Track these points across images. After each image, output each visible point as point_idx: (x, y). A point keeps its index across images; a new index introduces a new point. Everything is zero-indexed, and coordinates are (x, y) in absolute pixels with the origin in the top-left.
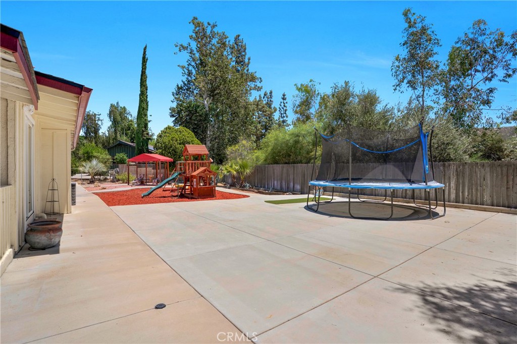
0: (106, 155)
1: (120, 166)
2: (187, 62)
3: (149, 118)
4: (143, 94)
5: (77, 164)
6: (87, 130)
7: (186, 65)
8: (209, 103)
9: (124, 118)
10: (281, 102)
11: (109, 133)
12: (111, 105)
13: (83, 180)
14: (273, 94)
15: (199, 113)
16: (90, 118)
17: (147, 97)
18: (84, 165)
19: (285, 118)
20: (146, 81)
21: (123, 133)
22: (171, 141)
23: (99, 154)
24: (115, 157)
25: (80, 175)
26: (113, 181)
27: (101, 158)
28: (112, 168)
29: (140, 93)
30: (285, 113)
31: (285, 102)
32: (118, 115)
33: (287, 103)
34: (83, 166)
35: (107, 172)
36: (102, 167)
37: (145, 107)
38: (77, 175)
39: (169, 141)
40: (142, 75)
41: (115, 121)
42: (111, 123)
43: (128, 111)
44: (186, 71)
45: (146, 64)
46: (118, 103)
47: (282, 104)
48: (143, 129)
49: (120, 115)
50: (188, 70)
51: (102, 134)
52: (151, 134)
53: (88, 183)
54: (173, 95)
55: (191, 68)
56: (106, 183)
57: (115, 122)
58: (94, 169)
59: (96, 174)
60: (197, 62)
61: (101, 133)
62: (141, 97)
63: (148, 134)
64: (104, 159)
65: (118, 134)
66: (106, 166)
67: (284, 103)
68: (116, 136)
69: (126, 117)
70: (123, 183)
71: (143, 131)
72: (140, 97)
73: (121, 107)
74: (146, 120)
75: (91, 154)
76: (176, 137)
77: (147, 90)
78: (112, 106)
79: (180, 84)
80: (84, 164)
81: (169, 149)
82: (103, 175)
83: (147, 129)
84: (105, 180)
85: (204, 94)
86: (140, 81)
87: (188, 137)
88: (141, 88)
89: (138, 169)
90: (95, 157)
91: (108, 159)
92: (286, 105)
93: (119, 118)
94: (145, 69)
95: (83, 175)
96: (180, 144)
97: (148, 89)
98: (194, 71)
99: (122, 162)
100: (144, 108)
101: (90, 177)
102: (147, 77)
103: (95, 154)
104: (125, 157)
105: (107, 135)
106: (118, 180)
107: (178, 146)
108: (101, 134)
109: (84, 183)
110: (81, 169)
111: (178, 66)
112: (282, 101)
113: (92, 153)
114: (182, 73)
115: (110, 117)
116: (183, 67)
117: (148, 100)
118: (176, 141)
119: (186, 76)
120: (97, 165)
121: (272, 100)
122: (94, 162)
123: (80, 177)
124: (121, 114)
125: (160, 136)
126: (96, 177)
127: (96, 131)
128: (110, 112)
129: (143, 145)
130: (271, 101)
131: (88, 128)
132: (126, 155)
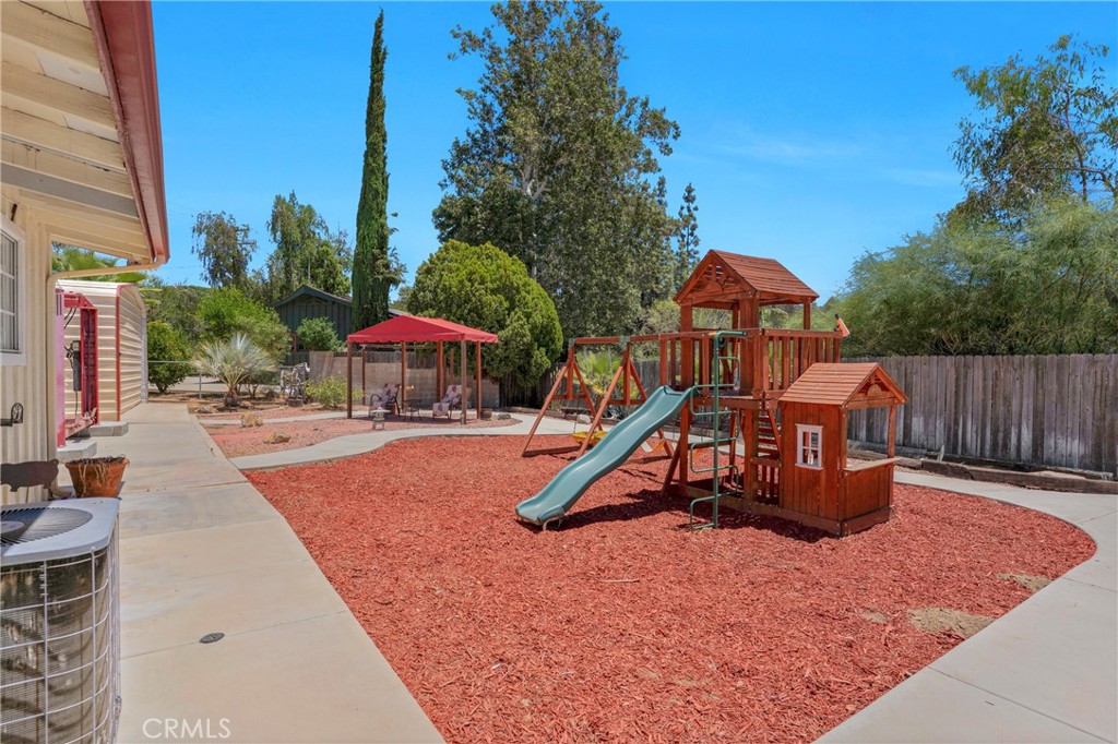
0: (271, 325)
1: (314, 355)
2: (481, 81)
3: (391, 223)
4: (375, 151)
5: (188, 350)
6: (216, 264)
7: (477, 89)
8: (539, 191)
9: (307, 236)
10: (682, 208)
11: (271, 271)
12: (278, 198)
13: (204, 397)
14: (667, 186)
15: (521, 212)
16: (223, 232)
17: (385, 163)
18: (209, 351)
19: (692, 247)
20: (383, 114)
21: (306, 275)
22: (468, 284)
23: (252, 320)
24: (300, 330)
25: (196, 379)
26: (293, 402)
27: (257, 330)
28: (288, 362)
29: (365, 148)
30: (692, 234)
31: (692, 206)
32: (294, 225)
33: (696, 209)
34: (205, 355)
35: (273, 375)
36: (262, 360)
37: (381, 190)
38: (188, 379)
39: (461, 282)
40: (371, 100)
41: (286, 243)
42: (275, 246)
43: (318, 220)
44: (479, 107)
45: (382, 67)
46: (293, 195)
47: (685, 212)
48: (376, 251)
49: (299, 226)
50: (484, 105)
51: (253, 274)
52: (395, 266)
53: (220, 410)
54: (446, 169)
55: (489, 98)
56: (274, 410)
57: (287, 246)
58: (238, 363)
59: (245, 379)
60: (507, 84)
61: (250, 271)
62: (371, 160)
63: (387, 266)
64: (267, 335)
65: (294, 275)
66: (273, 356)
67: (689, 210)
68: (289, 281)
69: (314, 233)
70: (325, 409)
71: (375, 258)
72: (366, 161)
73: (302, 207)
74: (382, 226)
75: (227, 320)
76: (482, 271)
77: (384, 141)
78: (279, 201)
79: (464, 140)
80: (208, 349)
81: (459, 306)
82: (262, 383)
83: (385, 253)
84: (270, 396)
85: (522, 168)
86: (364, 117)
87: (514, 273)
88: (368, 135)
89: (367, 365)
90: (239, 328)
91: (279, 337)
92: (695, 213)
93: (296, 235)
94: (381, 80)
95: (204, 379)
96: (494, 292)
97: (388, 138)
98: (498, 109)
99: (321, 344)
100: (377, 191)
101: (224, 388)
102: (384, 106)
103: (240, 319)
104: (329, 331)
105: (266, 276)
106: (309, 400)
107: (489, 298)
108: (250, 274)
109: (207, 408)
110: (198, 364)
111: (459, 91)
112: (685, 205)
113: (231, 316)
114: (469, 111)
115: (274, 230)
116: (469, 96)
117: (388, 169)
118: (482, 283)
119: (478, 121)
120: (246, 352)
121: (664, 199)
122: (239, 343)
123: (196, 388)
124: (301, 223)
125: (427, 271)
126: (243, 388)
127: (238, 266)
128: (275, 218)
129: (374, 299)
130: (660, 202)
131: (218, 258)
132: (331, 324)
